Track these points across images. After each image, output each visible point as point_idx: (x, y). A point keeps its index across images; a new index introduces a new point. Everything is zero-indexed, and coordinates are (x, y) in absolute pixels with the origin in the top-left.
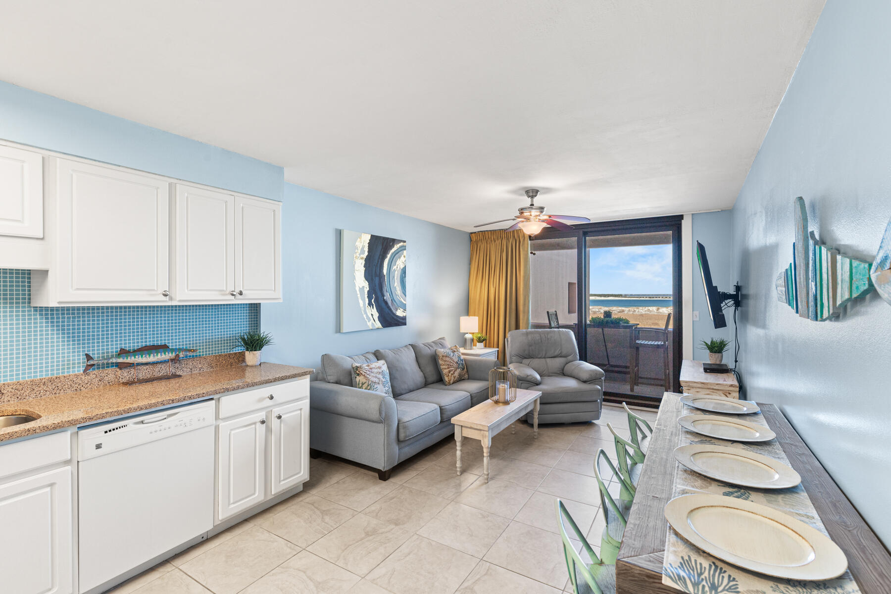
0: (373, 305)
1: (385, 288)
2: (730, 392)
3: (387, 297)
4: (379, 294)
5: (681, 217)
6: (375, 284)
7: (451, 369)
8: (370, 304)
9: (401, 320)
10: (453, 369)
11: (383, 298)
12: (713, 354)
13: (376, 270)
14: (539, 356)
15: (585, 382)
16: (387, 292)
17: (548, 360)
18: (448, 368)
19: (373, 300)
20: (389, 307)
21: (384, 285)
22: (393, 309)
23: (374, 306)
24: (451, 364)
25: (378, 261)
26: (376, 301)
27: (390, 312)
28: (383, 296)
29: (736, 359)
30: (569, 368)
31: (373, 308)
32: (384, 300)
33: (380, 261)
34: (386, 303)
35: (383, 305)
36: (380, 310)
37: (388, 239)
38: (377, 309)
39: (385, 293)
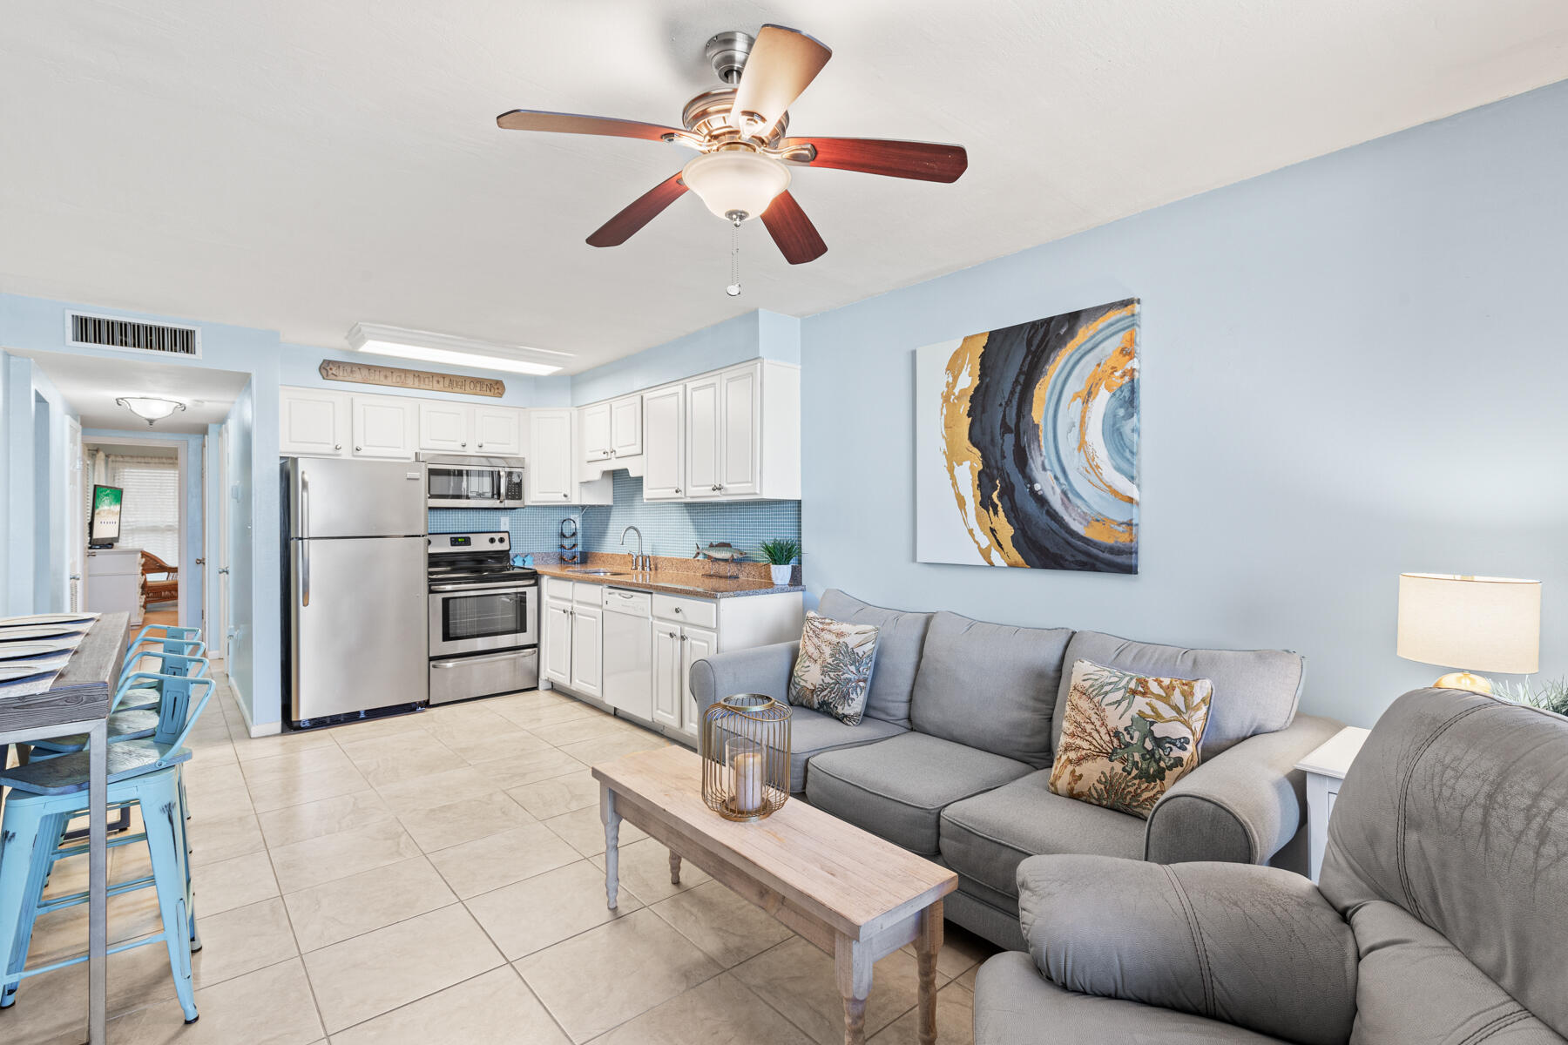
0: (995, 507)
1: (1039, 460)
3: (1045, 483)
4: (1016, 478)
6: (1002, 452)
8: (986, 503)
11: (1032, 489)
13: (1004, 416)
16: (1044, 469)
19: (995, 495)
20: (1053, 515)
21: (1035, 454)
22: (1067, 518)
23: (1000, 509)
25: (1012, 393)
26: (1008, 492)
27: (1054, 525)
28: (1031, 481)
31: (996, 513)
32: (1033, 493)
33: (1019, 388)
34: (1041, 500)
35: (1031, 507)
36: (1014, 515)
37: (1049, 321)
38: (1006, 516)
39: (1037, 473)
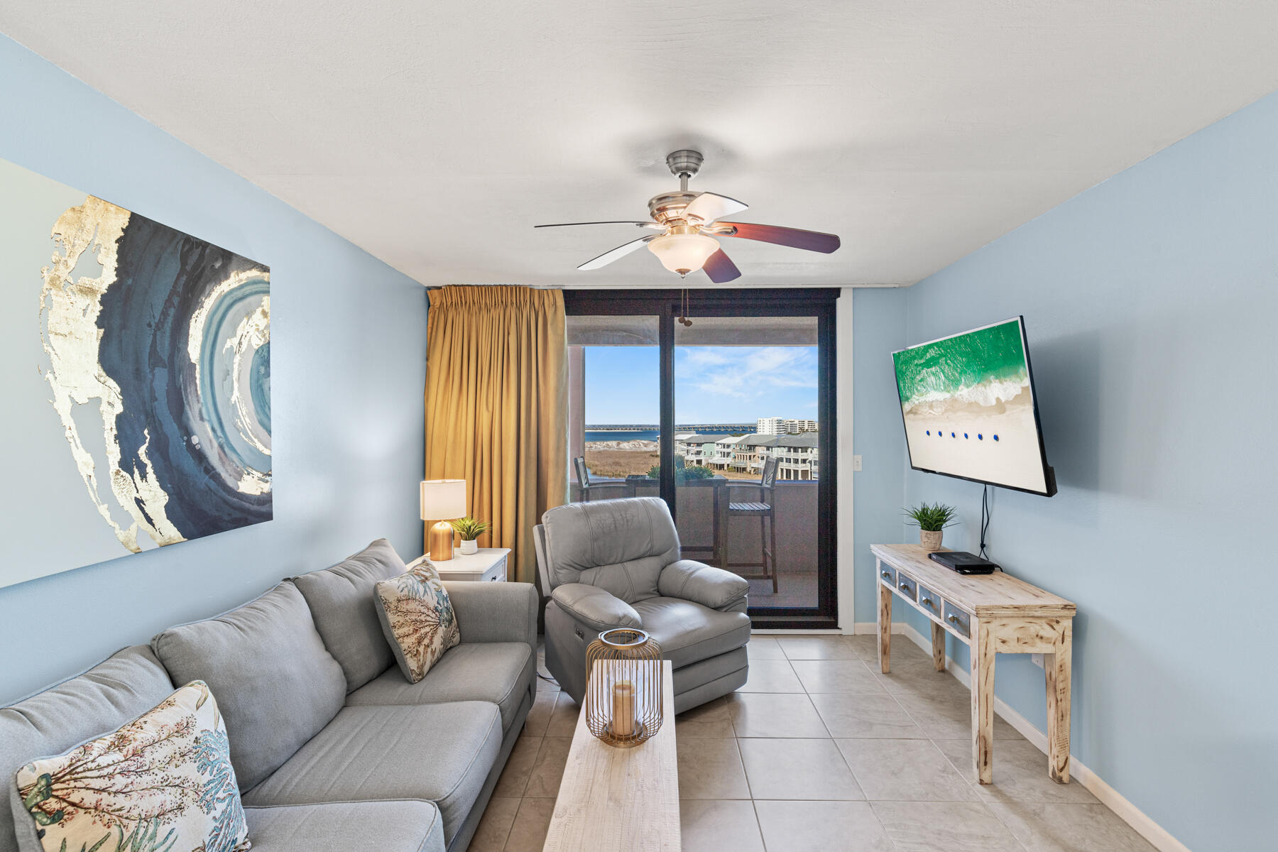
0: (142, 468)
1: (196, 407)
2: (1058, 619)
3: (203, 436)
4: (171, 428)
5: (836, 292)
6: (152, 391)
7: (423, 631)
8: (129, 463)
9: (255, 508)
10: (427, 629)
11: (189, 442)
12: (932, 533)
13: (154, 341)
14: (612, 560)
15: (717, 609)
16: (202, 419)
17: (629, 566)
18: (416, 631)
19: (142, 451)
20: (209, 470)
21: (192, 398)
22: (224, 475)
23: (150, 470)
24: (423, 618)
25: (164, 314)
26: (160, 451)
27: (213, 484)
28: (188, 432)
29: (982, 542)
30: (668, 580)
31: (144, 476)
32: (191, 447)
33: (172, 312)
34: (200, 456)
35: (189, 464)
36: (171, 479)
37: (205, 245)
38: (159, 479)
39: (195, 424)
